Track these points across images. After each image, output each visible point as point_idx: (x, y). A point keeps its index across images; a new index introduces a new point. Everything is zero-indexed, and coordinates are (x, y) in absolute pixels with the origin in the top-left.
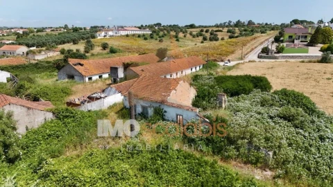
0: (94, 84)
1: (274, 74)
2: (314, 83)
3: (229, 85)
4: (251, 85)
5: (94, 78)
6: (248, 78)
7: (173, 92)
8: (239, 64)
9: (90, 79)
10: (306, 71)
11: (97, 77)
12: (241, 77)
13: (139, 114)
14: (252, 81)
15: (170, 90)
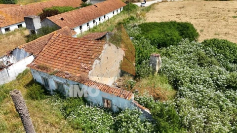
0: (11, 36)
1: (187, 14)
2: (224, 23)
3: (156, 35)
4: (177, 33)
5: (12, 28)
6: (174, 25)
7: (96, 61)
8: (154, 4)
9: (7, 30)
10: (212, 10)
11: (16, 27)
12: (166, 24)
13: (54, 91)
14: (177, 28)
15: (92, 60)
